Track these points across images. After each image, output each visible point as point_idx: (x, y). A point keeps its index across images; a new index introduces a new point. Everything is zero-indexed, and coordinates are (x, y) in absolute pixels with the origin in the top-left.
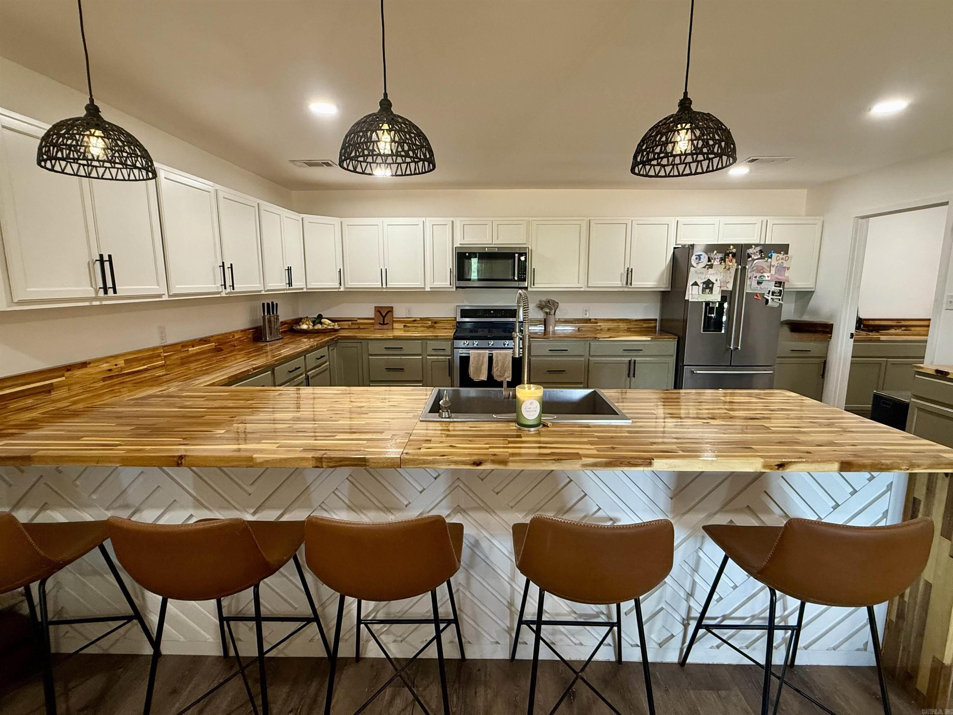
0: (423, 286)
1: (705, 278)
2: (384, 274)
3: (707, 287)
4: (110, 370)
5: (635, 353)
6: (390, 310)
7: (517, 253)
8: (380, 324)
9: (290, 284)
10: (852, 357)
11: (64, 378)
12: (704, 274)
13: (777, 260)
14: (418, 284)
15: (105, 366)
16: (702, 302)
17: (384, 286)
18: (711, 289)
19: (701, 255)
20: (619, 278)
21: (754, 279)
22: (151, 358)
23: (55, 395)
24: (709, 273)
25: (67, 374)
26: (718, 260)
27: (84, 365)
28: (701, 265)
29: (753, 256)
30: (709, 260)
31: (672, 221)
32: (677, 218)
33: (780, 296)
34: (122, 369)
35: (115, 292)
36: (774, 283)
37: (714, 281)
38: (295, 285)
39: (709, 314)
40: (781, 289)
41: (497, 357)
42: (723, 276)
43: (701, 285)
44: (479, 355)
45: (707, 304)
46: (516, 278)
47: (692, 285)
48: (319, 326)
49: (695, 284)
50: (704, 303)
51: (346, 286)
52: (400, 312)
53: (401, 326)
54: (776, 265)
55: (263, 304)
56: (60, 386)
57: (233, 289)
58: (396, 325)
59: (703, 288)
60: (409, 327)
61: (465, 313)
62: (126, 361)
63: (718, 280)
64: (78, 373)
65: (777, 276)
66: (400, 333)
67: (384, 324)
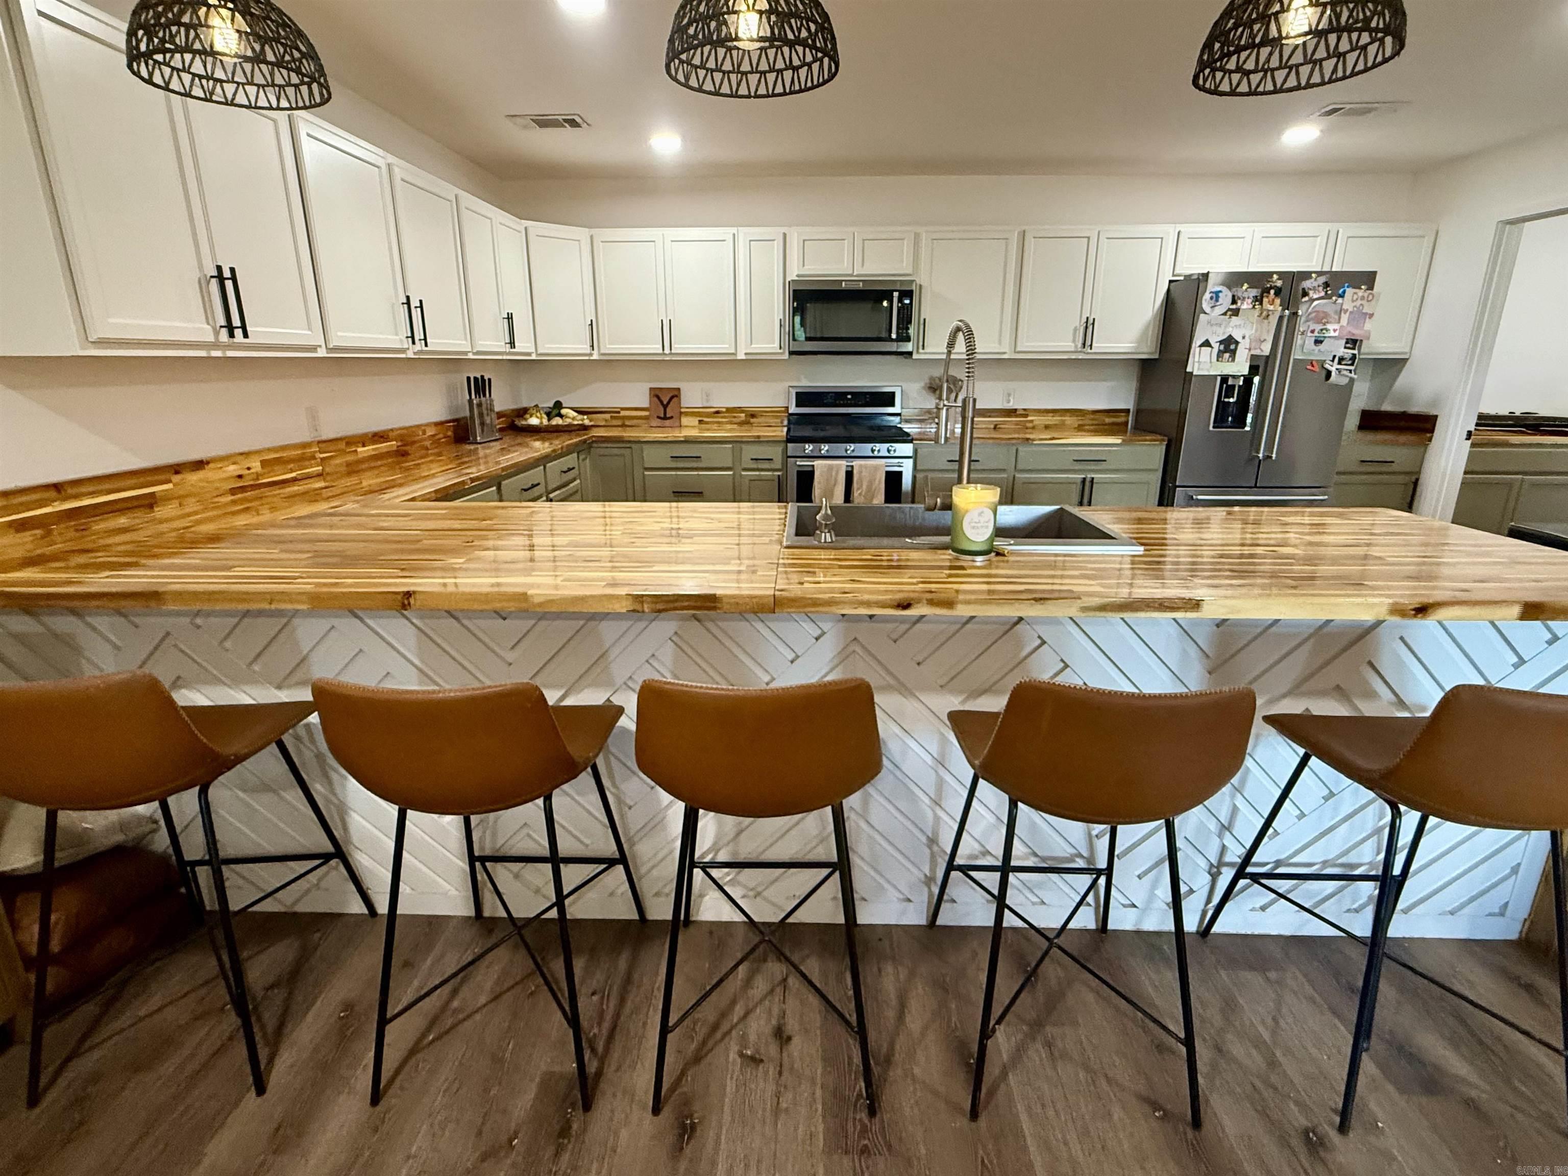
0: (733, 351)
1: (1224, 333)
2: (666, 330)
3: (1227, 350)
4: (240, 477)
5: (1093, 466)
6: (676, 394)
7: (896, 291)
8: (659, 417)
9: (512, 344)
10: (1466, 473)
11: (170, 486)
12: (1223, 326)
13: (1353, 301)
14: (723, 347)
15: (232, 469)
16: (1216, 376)
17: (667, 351)
18: (1233, 353)
19: (1220, 291)
20: (1071, 338)
21: (1309, 334)
22: (302, 460)
23: (160, 512)
24: (1232, 324)
25: (176, 478)
26: (1250, 301)
27: (199, 465)
28: (1219, 310)
29: (1311, 293)
30: (1234, 302)
31: (1170, 231)
32: (1179, 227)
33: (1352, 364)
34: (258, 476)
35: (246, 335)
36: (1344, 341)
37: (1239, 339)
38: (519, 346)
39: (1225, 397)
40: (1356, 352)
41: (860, 472)
42: (1256, 330)
43: (1216, 346)
44: (830, 468)
45: (1225, 379)
46: (894, 336)
47: (1201, 346)
48: (557, 421)
49: (1207, 344)
50: (1219, 378)
51: (602, 351)
52: (692, 397)
53: (694, 421)
54: (1351, 309)
55: (469, 379)
56: (167, 498)
57: (426, 345)
58: (685, 421)
59: (1220, 351)
60: (707, 423)
61: (803, 398)
62: (264, 463)
63: (1247, 338)
64: (193, 478)
65: (1350, 329)
66: (694, 433)
67: (665, 418)
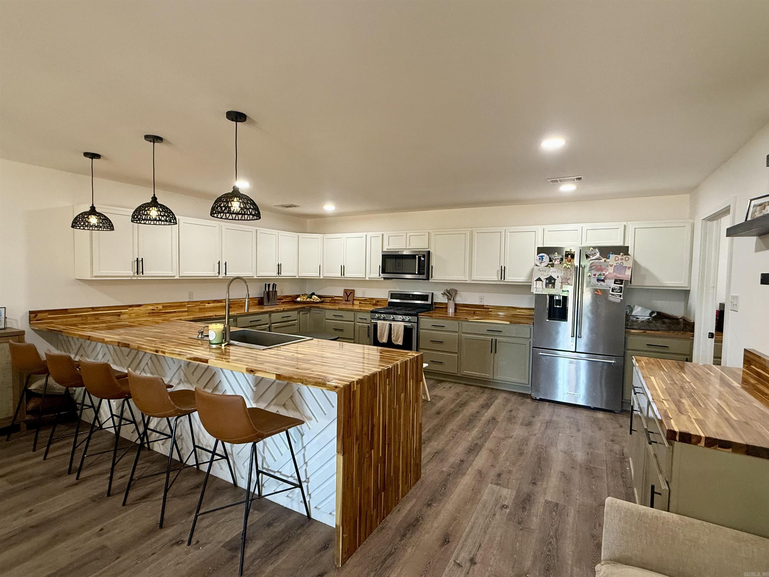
0: (364, 277)
1: (547, 275)
2: (343, 269)
3: (550, 283)
4: (153, 310)
5: (497, 334)
6: (353, 292)
7: (418, 255)
8: (345, 300)
9: (280, 273)
11: (127, 310)
12: (546, 272)
13: (615, 261)
14: (362, 275)
15: (151, 307)
16: (546, 295)
17: (343, 276)
18: (554, 284)
19: (544, 256)
20: (496, 274)
21: (593, 276)
23: (122, 317)
24: (551, 271)
25: (130, 309)
26: (559, 260)
27: (140, 306)
28: (544, 264)
29: (591, 256)
30: (551, 260)
31: (539, 229)
32: (544, 227)
33: (621, 292)
34: (160, 310)
35: (143, 274)
36: (613, 281)
37: (556, 278)
38: (283, 274)
39: (556, 305)
40: (622, 286)
41: (394, 327)
42: (564, 274)
43: (544, 281)
44: (383, 324)
45: (552, 297)
46: (417, 273)
47: (536, 280)
48: (308, 300)
49: (539, 279)
50: (548, 297)
51: (324, 276)
52: (359, 294)
53: (358, 302)
54: (615, 265)
55: (266, 284)
56: (125, 313)
57: (226, 275)
58: (355, 302)
59: (546, 283)
60: (362, 303)
61: (393, 296)
62: (163, 307)
63: (559, 277)
64: (136, 309)
65: (615, 274)
66: (357, 307)
67: (347, 301)
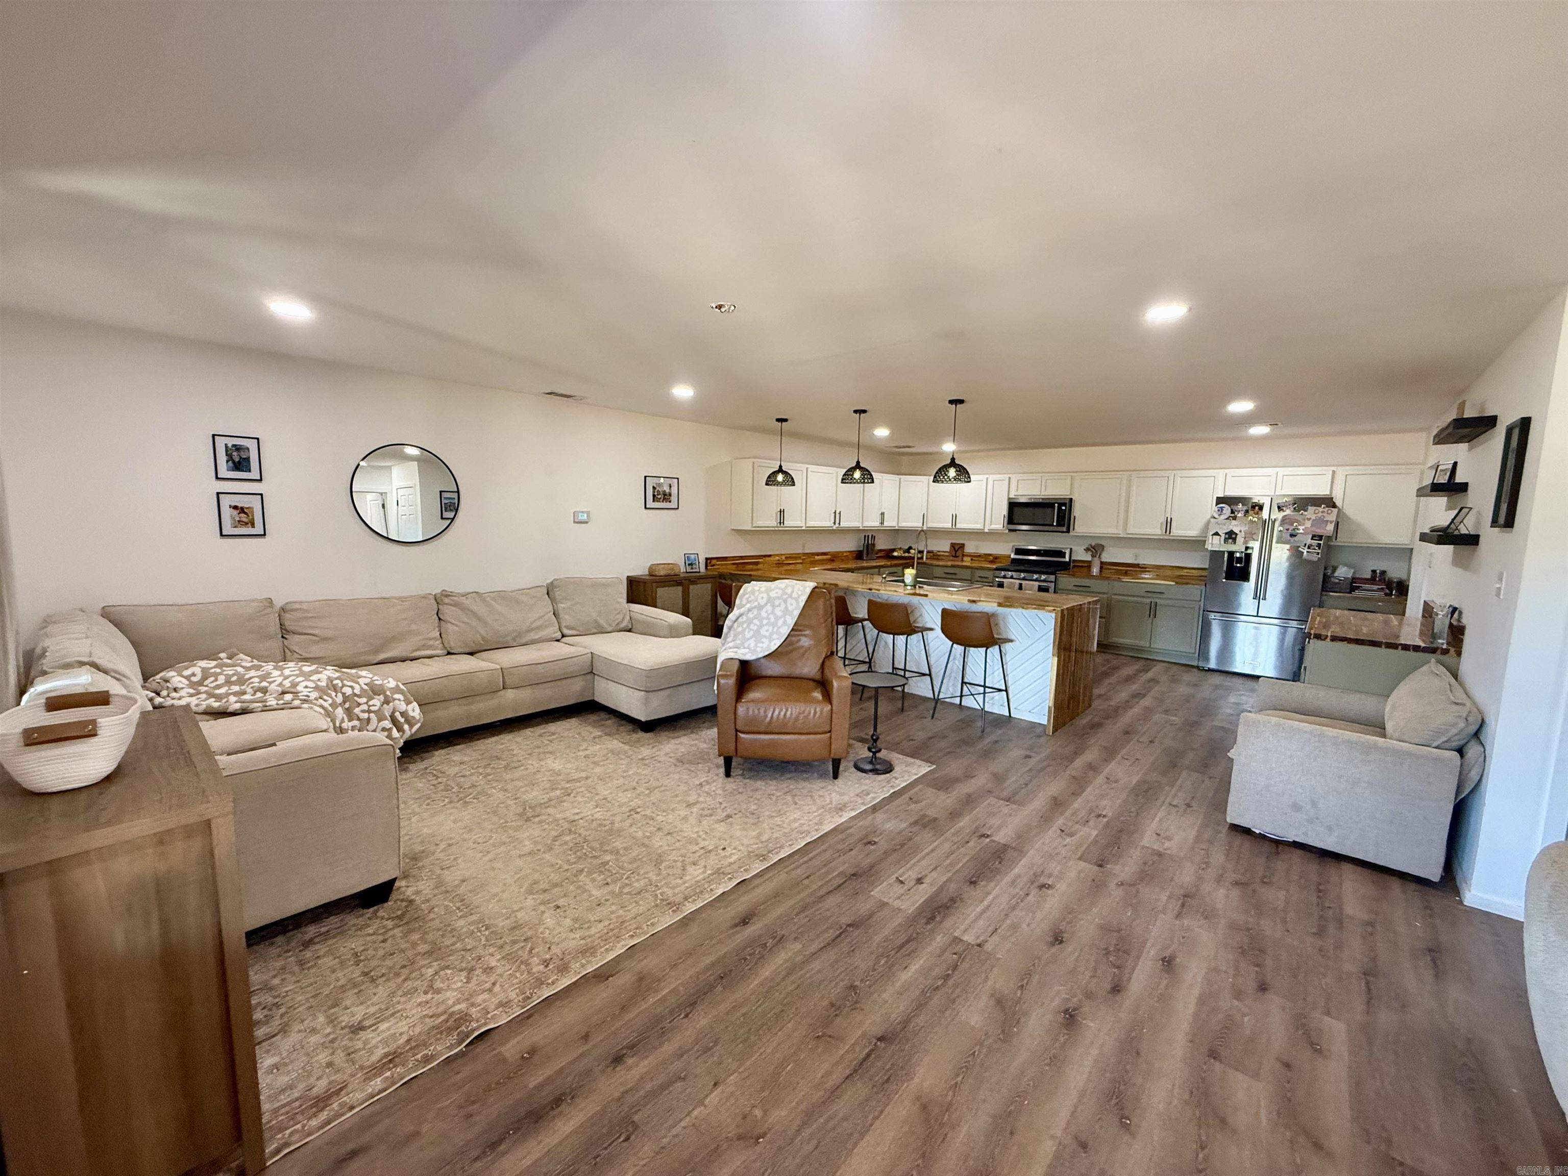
0: (982, 528)
1: (1227, 529)
2: (955, 518)
3: (1230, 538)
5: (1157, 596)
6: (962, 546)
7: (1064, 503)
8: (952, 556)
9: (882, 523)
11: (762, 560)
12: (1226, 525)
13: (1315, 514)
14: (979, 526)
16: (1224, 552)
17: (956, 527)
18: (1234, 540)
19: (1224, 507)
20: (1162, 527)
21: (1285, 531)
24: (1232, 524)
25: (765, 558)
26: (1243, 512)
28: (1223, 517)
29: (1284, 508)
30: (1232, 512)
31: (1221, 473)
32: (1228, 471)
33: (1319, 550)
35: (784, 525)
36: (1311, 536)
37: (1237, 532)
38: (886, 524)
40: (1321, 543)
42: (1249, 528)
43: (1223, 536)
45: (1231, 554)
46: (1055, 524)
47: (1213, 535)
48: (907, 555)
49: (1217, 534)
50: (1226, 555)
51: (928, 526)
52: (970, 548)
53: (969, 559)
54: (1313, 518)
55: (863, 536)
57: (840, 525)
58: (965, 559)
59: (1225, 538)
60: (975, 560)
61: (1018, 551)
63: (1243, 531)
65: (1313, 529)
66: (968, 564)
67: (956, 556)
